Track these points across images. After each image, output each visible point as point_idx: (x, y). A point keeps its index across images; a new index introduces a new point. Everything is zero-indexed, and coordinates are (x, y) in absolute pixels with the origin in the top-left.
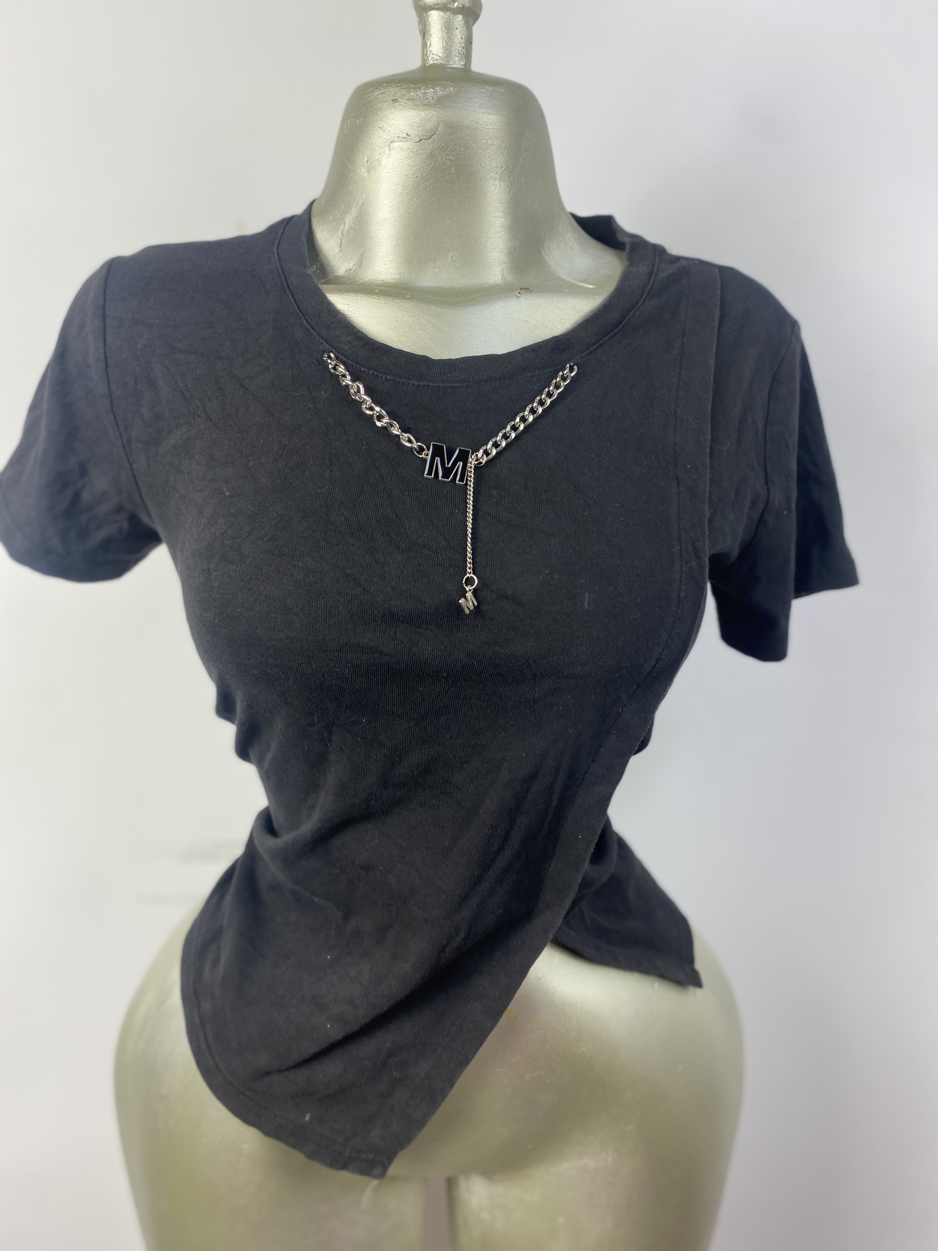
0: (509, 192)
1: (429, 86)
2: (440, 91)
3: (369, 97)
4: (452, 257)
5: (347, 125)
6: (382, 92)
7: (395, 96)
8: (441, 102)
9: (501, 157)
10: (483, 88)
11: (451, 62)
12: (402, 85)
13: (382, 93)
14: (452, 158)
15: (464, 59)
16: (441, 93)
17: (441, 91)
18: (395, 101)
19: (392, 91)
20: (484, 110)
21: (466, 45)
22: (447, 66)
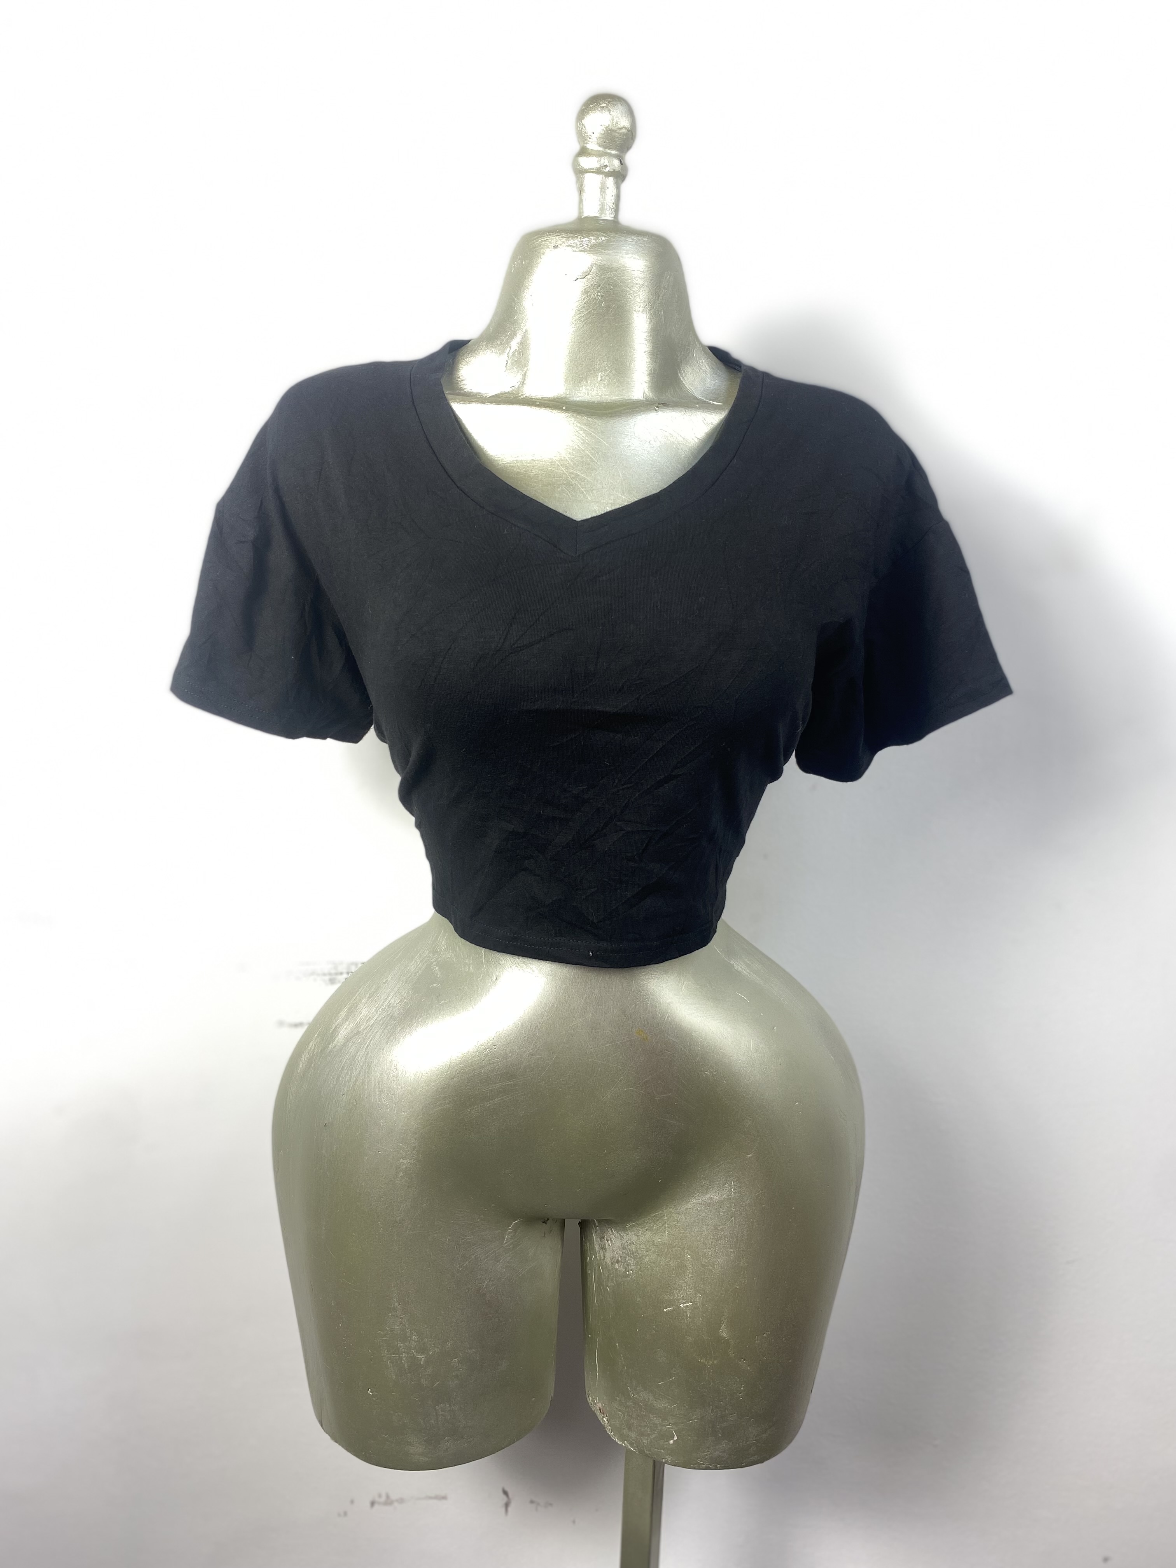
0: (650, 323)
1: (584, 236)
2: (593, 240)
3: (534, 243)
4: (601, 377)
5: (515, 265)
6: (545, 239)
7: (556, 243)
8: (594, 249)
9: (644, 294)
10: (629, 238)
11: (603, 215)
12: (562, 235)
13: (545, 241)
14: (603, 294)
15: (614, 212)
16: (594, 241)
17: (595, 239)
18: (556, 247)
19: (554, 239)
20: (630, 256)
21: (615, 201)
22: (599, 218)
